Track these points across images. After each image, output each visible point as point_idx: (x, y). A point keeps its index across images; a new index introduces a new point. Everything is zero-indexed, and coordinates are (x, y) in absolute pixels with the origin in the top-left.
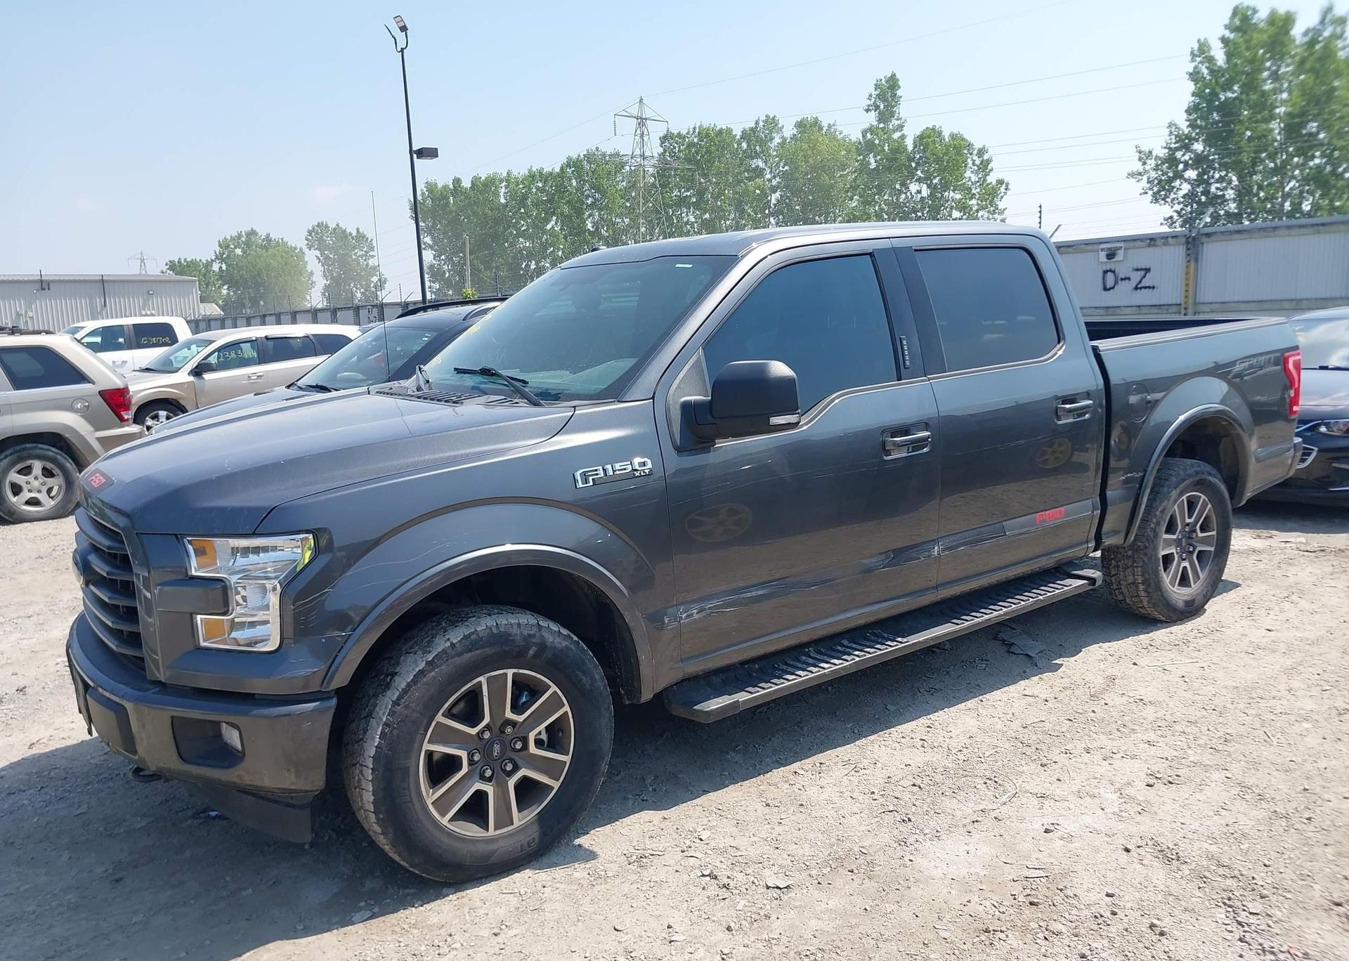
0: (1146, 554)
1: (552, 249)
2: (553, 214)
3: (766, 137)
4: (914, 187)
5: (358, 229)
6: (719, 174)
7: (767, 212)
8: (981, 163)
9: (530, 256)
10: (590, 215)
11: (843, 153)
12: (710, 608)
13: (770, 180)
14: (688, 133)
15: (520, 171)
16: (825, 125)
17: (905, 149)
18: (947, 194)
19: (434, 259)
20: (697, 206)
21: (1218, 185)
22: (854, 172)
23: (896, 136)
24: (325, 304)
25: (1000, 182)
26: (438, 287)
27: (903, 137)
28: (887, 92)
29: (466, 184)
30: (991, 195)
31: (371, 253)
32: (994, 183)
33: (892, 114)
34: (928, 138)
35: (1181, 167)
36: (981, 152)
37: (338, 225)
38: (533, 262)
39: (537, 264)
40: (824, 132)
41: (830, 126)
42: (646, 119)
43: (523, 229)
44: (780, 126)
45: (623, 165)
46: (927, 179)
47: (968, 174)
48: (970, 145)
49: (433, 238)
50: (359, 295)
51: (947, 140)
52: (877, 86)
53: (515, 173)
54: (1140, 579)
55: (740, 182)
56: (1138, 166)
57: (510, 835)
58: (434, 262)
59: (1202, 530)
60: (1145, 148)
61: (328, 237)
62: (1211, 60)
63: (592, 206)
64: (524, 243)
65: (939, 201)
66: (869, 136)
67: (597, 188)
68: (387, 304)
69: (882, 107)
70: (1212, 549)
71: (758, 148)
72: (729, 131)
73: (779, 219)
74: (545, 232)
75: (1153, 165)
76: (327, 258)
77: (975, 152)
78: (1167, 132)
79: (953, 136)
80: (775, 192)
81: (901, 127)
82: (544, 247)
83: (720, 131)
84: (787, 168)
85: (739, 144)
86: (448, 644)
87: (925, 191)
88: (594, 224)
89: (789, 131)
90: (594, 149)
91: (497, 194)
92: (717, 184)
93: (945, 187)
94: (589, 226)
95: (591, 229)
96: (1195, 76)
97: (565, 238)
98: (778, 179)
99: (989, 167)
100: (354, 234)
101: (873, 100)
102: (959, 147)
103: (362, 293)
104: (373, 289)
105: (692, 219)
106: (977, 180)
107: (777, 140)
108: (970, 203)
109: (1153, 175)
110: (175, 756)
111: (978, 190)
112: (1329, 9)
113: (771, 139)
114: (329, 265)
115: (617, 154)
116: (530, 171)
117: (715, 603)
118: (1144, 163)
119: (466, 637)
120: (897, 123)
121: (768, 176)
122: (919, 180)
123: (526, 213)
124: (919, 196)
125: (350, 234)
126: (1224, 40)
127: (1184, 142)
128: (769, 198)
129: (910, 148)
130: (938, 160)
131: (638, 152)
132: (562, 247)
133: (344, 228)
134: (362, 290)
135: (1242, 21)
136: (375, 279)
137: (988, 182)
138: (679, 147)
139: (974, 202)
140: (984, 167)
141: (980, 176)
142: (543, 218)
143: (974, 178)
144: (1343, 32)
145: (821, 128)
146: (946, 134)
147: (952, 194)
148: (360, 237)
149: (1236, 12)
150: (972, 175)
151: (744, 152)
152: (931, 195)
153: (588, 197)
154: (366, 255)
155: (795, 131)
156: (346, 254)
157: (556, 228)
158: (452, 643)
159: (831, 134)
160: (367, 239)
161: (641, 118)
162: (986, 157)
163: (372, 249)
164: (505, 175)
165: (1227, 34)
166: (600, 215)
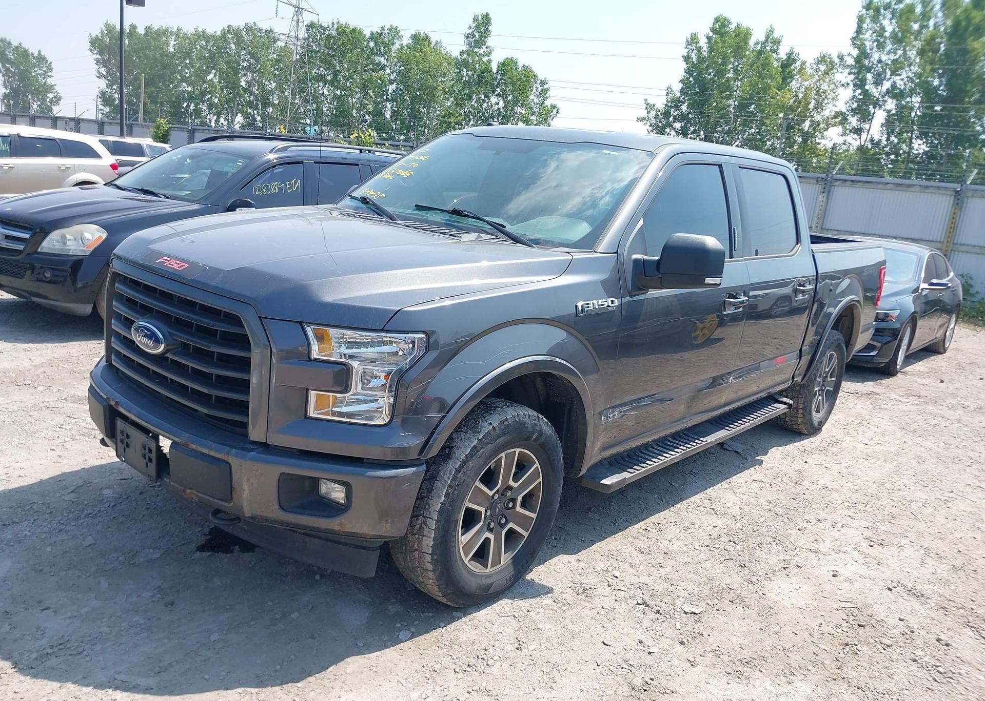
0: (808, 390)
1: (210, 96)
2: (213, 68)
3: (389, 41)
4: (494, 99)
5: (39, 52)
6: (350, 62)
7: (385, 97)
8: (542, 90)
9: (190, 98)
10: (244, 75)
11: (445, 64)
12: (624, 411)
13: (389, 75)
14: (328, 26)
15: (189, 28)
16: (433, 40)
17: (491, 71)
18: (516, 108)
19: (107, 87)
20: (331, 83)
21: (692, 136)
22: (452, 80)
23: (485, 59)
24: (3, 109)
25: (554, 107)
26: (108, 110)
27: (490, 61)
28: (483, 25)
29: (141, 31)
30: (546, 115)
31: (50, 74)
32: (549, 106)
33: (484, 43)
34: (507, 65)
35: (671, 119)
36: (543, 83)
37: (20, 44)
38: (193, 105)
39: (196, 106)
40: (432, 46)
41: (437, 43)
42: (302, 9)
43: (187, 76)
44: (400, 35)
45: (275, 40)
46: (504, 96)
47: (532, 97)
48: (535, 76)
49: (107, 70)
50: (35, 106)
51: (520, 69)
52: (475, 20)
53: (185, 30)
54: (801, 406)
55: (366, 71)
56: (643, 113)
57: (499, 572)
58: (107, 90)
59: (831, 377)
60: (651, 102)
61: (10, 52)
62: (699, 49)
63: (247, 69)
64: (186, 87)
65: (510, 113)
66: (465, 56)
67: (252, 55)
68: (83, 120)
69: (477, 36)
70: (831, 389)
71: (382, 48)
72: (361, 31)
73: (393, 105)
74: (204, 82)
75: (654, 115)
76: (7, 70)
77: (539, 82)
78: (665, 93)
79: (525, 68)
80: (392, 84)
81: (488, 54)
82: (203, 94)
83: (354, 31)
84: (403, 68)
85: (368, 43)
86: (491, 427)
87: (501, 104)
88: (247, 82)
89: (406, 40)
90: (252, 24)
91: (167, 43)
92: (348, 69)
93: (516, 102)
94: (243, 83)
95: (244, 86)
96: (687, 58)
97: (222, 89)
98: (395, 74)
99: (547, 95)
100: (36, 54)
101: (472, 30)
102: (528, 76)
103: (38, 106)
104: (49, 104)
105: (326, 92)
106: (538, 102)
107: (397, 46)
108: (531, 118)
109: (654, 121)
110: (276, 506)
111: (538, 110)
112: (772, 31)
113: (393, 44)
114: (9, 77)
115: (271, 31)
116: (196, 30)
117: (627, 408)
118: (649, 112)
119: (502, 422)
120: (486, 50)
121: (388, 71)
122: (498, 95)
123: (191, 64)
124: (497, 106)
125: (32, 54)
126: (709, 38)
127: (676, 103)
128: (388, 88)
129: (495, 70)
130: (513, 84)
131: (293, 34)
132: (218, 95)
133: (27, 48)
134: (39, 103)
135: (720, 26)
136: (51, 95)
137: (545, 105)
138: (321, 36)
139: (534, 118)
140: (544, 93)
141: (540, 99)
142: (204, 70)
143: (536, 101)
144: (778, 49)
145: (430, 43)
146: (520, 65)
147: (519, 109)
148: (41, 59)
149: (717, 20)
150: (535, 98)
151: (372, 49)
152: (505, 107)
153: (244, 60)
154: (44, 74)
155: (410, 41)
156: (27, 70)
157: (215, 80)
158: (493, 427)
159: (438, 48)
160: (47, 61)
161: (298, 8)
162: (545, 87)
163: (51, 70)
164: (175, 30)
165: (711, 34)
166: (252, 75)
